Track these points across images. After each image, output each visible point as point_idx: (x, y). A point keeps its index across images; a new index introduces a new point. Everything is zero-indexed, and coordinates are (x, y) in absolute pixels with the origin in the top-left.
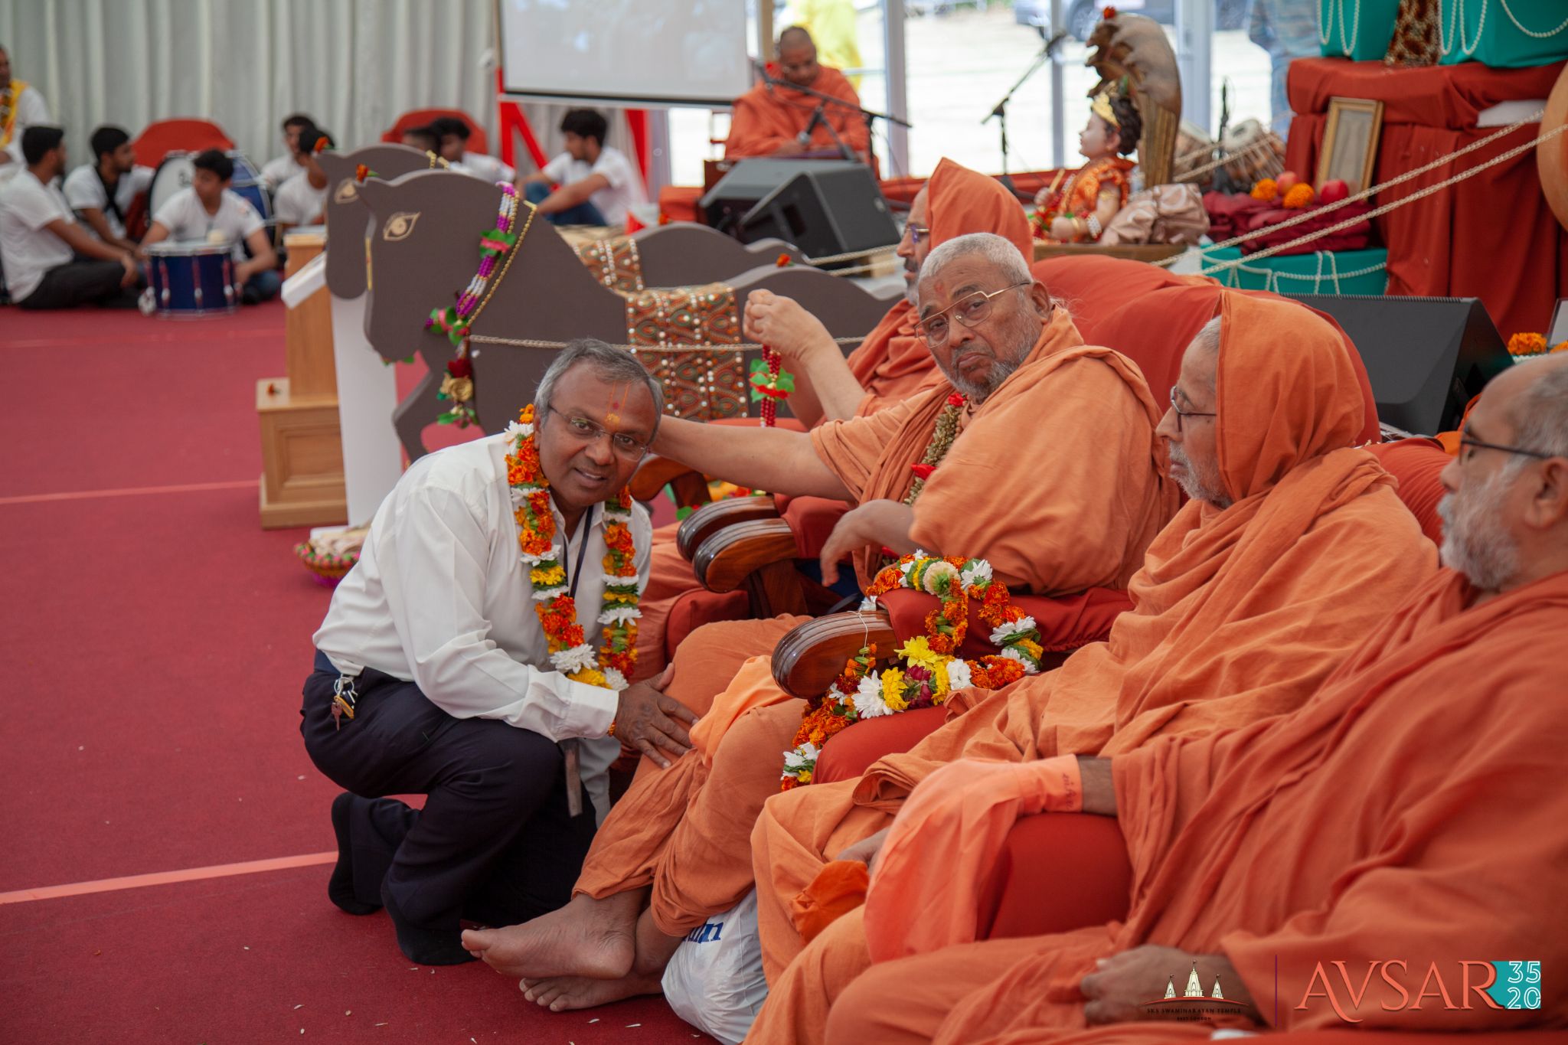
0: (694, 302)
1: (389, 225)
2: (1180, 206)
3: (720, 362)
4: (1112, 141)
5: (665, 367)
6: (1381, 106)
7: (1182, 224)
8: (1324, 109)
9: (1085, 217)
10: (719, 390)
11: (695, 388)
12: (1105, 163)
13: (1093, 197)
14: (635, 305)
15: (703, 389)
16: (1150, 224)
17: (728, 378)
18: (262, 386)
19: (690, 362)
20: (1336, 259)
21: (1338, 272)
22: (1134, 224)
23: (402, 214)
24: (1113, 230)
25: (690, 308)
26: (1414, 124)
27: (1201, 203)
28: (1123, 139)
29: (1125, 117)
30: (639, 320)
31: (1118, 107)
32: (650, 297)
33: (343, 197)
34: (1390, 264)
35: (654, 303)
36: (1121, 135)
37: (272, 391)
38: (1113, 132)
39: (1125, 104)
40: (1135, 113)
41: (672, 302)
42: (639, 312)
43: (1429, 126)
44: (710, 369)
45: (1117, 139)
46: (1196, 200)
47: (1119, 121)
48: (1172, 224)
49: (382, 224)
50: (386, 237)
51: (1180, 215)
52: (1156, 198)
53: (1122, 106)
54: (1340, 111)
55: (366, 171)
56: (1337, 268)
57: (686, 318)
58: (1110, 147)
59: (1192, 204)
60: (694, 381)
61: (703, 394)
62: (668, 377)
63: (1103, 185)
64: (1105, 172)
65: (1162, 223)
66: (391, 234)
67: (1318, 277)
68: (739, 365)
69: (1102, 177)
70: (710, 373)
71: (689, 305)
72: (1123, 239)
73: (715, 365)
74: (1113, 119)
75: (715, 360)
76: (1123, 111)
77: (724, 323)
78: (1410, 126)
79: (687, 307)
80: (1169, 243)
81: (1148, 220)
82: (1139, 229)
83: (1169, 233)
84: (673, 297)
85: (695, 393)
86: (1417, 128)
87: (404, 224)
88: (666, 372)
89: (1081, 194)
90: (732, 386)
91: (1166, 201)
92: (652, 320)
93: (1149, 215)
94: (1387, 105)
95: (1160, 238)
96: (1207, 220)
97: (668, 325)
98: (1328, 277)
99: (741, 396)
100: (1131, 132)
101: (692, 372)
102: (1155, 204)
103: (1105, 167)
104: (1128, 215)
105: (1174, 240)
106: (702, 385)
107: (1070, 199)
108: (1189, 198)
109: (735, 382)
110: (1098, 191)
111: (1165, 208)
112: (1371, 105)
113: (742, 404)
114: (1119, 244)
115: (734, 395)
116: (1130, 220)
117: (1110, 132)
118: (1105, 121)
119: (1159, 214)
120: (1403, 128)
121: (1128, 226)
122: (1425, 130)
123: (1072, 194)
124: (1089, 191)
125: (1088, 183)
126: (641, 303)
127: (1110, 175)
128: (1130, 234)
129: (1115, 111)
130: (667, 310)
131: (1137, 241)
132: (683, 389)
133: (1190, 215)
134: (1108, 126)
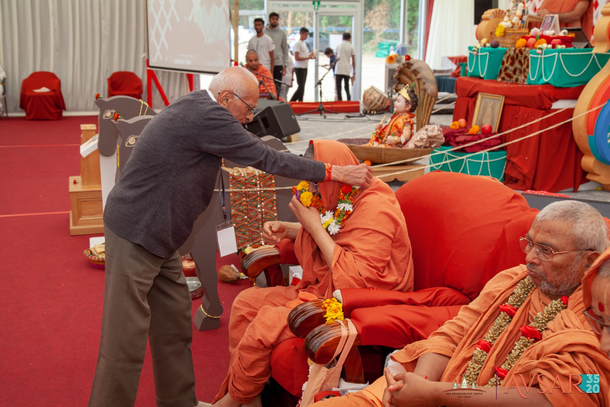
0: (257, 174)
1: (128, 140)
2: (435, 133)
3: (267, 199)
4: (408, 107)
5: (244, 201)
6: (504, 97)
7: (435, 140)
8: (474, 96)
9: (400, 136)
10: (266, 210)
11: (256, 210)
12: (405, 115)
13: (402, 128)
14: (233, 176)
15: (259, 210)
16: (425, 140)
17: (270, 206)
18: (72, 179)
19: (255, 199)
20: (489, 155)
21: (489, 159)
22: (420, 140)
23: (134, 135)
24: (412, 142)
25: (255, 177)
26: (520, 106)
27: (442, 132)
28: (412, 106)
29: (413, 98)
30: (234, 182)
31: (410, 93)
32: (239, 172)
33: (106, 117)
34: (510, 157)
35: (241, 174)
36: (411, 105)
37: (75, 182)
38: (409, 104)
39: (413, 93)
40: (416, 96)
41: (248, 174)
42: (234, 178)
43: (528, 107)
44: (263, 202)
45: (410, 106)
46: (440, 131)
47: (411, 100)
48: (432, 140)
49: (125, 139)
50: (126, 146)
51: (435, 137)
52: (426, 130)
53: (411, 94)
54: (482, 97)
55: (118, 115)
56: (489, 158)
57: (254, 181)
58: (407, 109)
59: (439, 133)
60: (256, 207)
61: (260, 212)
62: (245, 205)
63: (405, 124)
64: (406, 119)
65: (429, 140)
66: (129, 144)
67: (482, 161)
68: (275, 200)
69: (405, 121)
70: (263, 203)
71: (255, 175)
72: (416, 146)
73: (265, 200)
74: (408, 98)
75: (265, 198)
76: (413, 96)
77: (269, 183)
78: (518, 106)
79: (254, 176)
80: (431, 147)
81: (425, 139)
82: (422, 142)
83: (431, 143)
84: (248, 172)
85: (256, 211)
86: (521, 107)
87: (134, 140)
88: (245, 203)
89: (396, 127)
90: (271, 209)
91: (430, 131)
92: (239, 181)
93: (425, 137)
94: (507, 97)
95: (428, 145)
96: (444, 139)
97: (246, 184)
98: (486, 161)
99: (275, 213)
100: (414, 103)
101: (255, 203)
102: (427, 132)
103: (406, 117)
104: (417, 137)
105: (433, 146)
106: (259, 208)
107: (391, 128)
108: (438, 130)
109: (273, 207)
110: (404, 126)
111: (430, 134)
112: (500, 97)
113: (276, 216)
114: (415, 148)
115: (272, 212)
116: (419, 139)
117: (407, 103)
118: (406, 99)
119: (428, 136)
120: (515, 107)
121: (418, 141)
122: (525, 108)
123: (392, 126)
124: (400, 126)
125: (399, 123)
126: (235, 174)
127: (409, 120)
128: (419, 144)
129: (409, 95)
130: (246, 177)
131: (421, 146)
132: (251, 210)
133: (438, 137)
134: (407, 101)
